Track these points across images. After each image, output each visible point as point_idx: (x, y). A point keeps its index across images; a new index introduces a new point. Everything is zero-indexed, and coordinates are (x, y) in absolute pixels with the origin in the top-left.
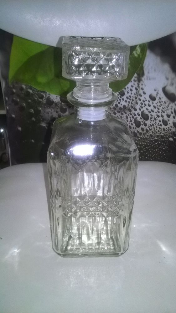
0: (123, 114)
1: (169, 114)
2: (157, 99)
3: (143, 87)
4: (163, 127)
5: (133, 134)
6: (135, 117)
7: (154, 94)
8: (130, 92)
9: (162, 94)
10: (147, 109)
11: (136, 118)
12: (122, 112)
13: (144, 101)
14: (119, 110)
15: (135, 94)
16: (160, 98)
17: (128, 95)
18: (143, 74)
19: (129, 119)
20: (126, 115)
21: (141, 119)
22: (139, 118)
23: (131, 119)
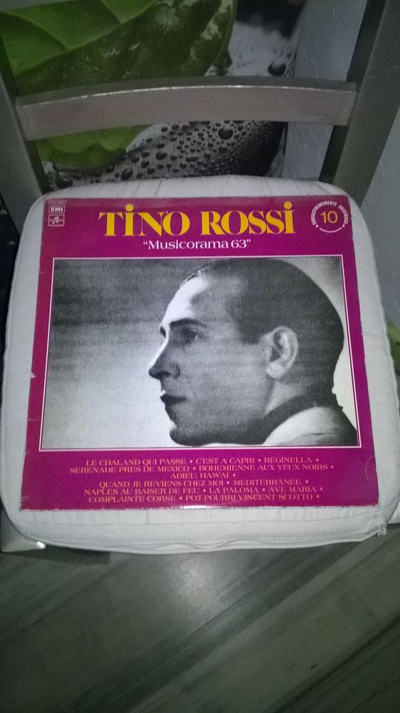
0: (191, 134)
5: (218, 151)
12: (190, 131)
14: (182, 132)
18: (229, 62)
19: (206, 136)
20: (197, 133)
21: (232, 125)
22: (228, 127)
23: (211, 133)
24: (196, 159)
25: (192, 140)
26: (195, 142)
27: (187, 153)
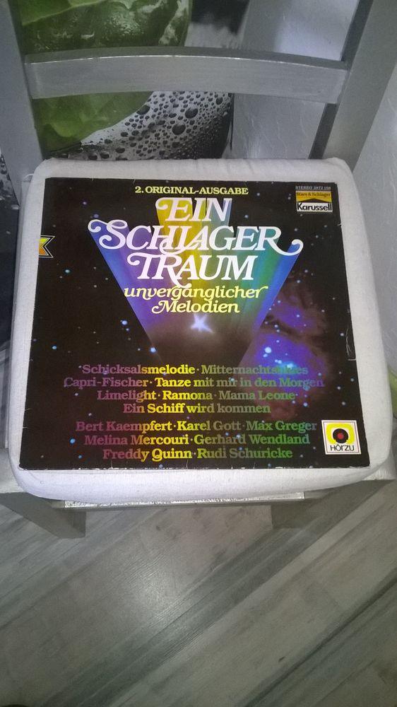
0: (149, 136)
5: (171, 146)
6: (173, 125)
10: (195, 103)
11: (175, 126)
13: (188, 97)
14: (141, 136)
17: (157, 106)
19: (161, 134)
20: (154, 134)
21: (185, 121)
22: (181, 123)
23: (166, 131)
25: (150, 141)
26: (152, 143)
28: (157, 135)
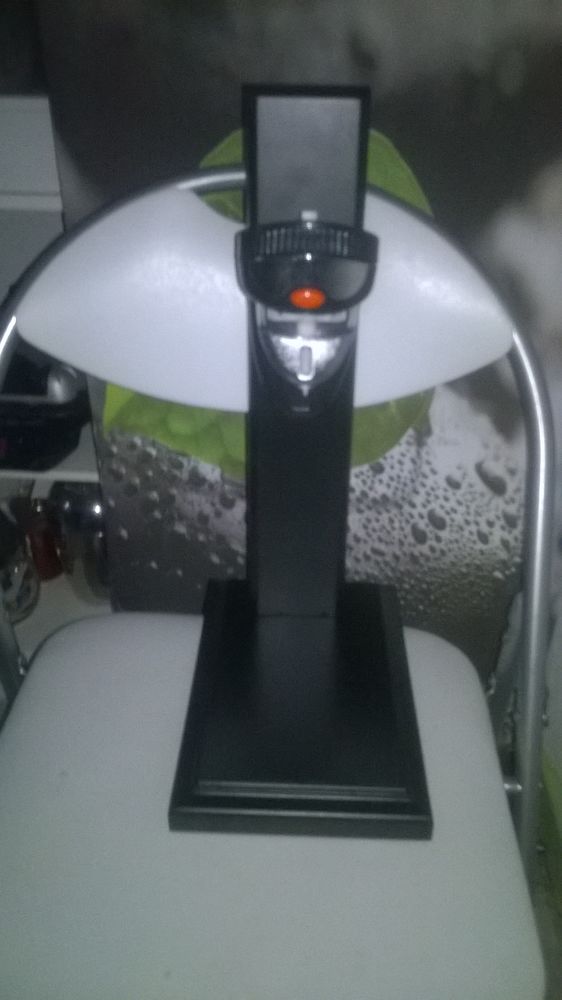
1: (491, 520)
2: (464, 486)
3: (431, 459)
4: (480, 546)
7: (457, 476)
8: (397, 466)
9: (474, 477)
15: (410, 472)
16: (471, 486)
21: (427, 525)
22: (422, 524)
23: (404, 524)
24: (381, 554)
25: (381, 522)
26: (383, 527)
27: (373, 540)
28: (391, 521)
